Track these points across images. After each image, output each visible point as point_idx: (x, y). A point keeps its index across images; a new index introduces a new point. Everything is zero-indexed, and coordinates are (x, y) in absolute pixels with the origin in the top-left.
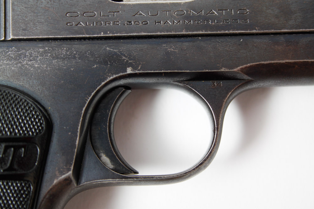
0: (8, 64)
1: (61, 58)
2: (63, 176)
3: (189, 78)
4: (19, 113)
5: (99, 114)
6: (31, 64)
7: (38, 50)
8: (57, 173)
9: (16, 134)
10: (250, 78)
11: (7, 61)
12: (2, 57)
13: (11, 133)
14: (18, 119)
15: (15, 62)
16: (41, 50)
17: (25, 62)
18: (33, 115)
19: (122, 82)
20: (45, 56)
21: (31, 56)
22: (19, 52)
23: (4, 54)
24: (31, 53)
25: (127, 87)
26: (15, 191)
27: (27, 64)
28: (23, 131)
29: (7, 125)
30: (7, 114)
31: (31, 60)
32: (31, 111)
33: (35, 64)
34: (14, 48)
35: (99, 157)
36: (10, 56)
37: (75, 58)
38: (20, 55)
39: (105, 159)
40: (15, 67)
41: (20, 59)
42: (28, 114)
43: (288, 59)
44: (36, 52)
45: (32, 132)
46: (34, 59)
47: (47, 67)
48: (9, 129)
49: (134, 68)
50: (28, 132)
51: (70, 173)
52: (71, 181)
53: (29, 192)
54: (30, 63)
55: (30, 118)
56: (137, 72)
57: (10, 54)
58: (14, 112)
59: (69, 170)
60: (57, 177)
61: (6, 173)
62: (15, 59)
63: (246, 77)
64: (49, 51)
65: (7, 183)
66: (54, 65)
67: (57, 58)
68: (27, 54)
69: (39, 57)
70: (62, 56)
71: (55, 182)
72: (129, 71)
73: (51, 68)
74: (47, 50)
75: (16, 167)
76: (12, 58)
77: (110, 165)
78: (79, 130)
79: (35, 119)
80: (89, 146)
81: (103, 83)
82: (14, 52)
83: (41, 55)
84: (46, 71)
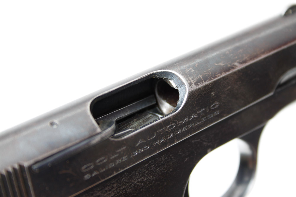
0: (124, 189)
6: (142, 180)
7: (145, 166)
11: (123, 187)
12: (119, 185)
15: (129, 185)
20: (151, 168)
21: (140, 174)
22: (130, 175)
23: (119, 182)
24: (140, 171)
27: (138, 182)
31: (141, 177)
33: (144, 179)
34: (126, 173)
36: (124, 182)
40: (130, 189)
41: (132, 180)
44: (143, 169)
46: (143, 175)
47: (153, 177)
57: (123, 180)
64: (153, 163)
66: (158, 173)
68: (137, 174)
69: (146, 172)
70: (162, 163)
72: (209, 152)
73: (156, 176)
74: (151, 163)
76: (127, 182)
82: (127, 176)
83: (147, 169)
84: (153, 180)
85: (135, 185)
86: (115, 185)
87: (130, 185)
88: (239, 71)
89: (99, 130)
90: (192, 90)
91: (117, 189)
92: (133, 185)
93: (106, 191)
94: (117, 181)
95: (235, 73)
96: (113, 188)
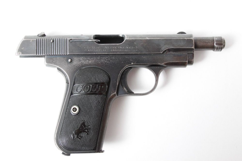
0: (98, 61)
1: (113, 60)
2: (114, 94)
3: (149, 66)
4: (102, 76)
5: (123, 76)
8: (112, 93)
9: (101, 82)
10: (167, 66)
13: (100, 81)
14: (101, 78)
16: (107, 57)
17: (102, 61)
18: (105, 76)
19: (130, 66)
25: (131, 68)
26: (101, 98)
28: (103, 81)
29: (98, 79)
30: (98, 76)
32: (105, 75)
35: (123, 88)
37: (117, 60)
38: (101, 59)
39: (125, 89)
42: (104, 76)
43: (178, 61)
44: (105, 58)
45: (105, 81)
46: (105, 60)
48: (99, 80)
49: (134, 63)
50: (104, 81)
51: (116, 92)
52: (116, 95)
53: (104, 98)
54: (104, 61)
55: (105, 77)
56: (134, 64)
58: (100, 76)
59: (115, 92)
60: (112, 94)
61: (98, 93)
62: (100, 60)
63: (165, 66)
64: (109, 58)
65: (99, 96)
67: (112, 60)
68: (103, 58)
71: (111, 95)
72: (132, 64)
73: (110, 62)
75: (101, 91)
77: (126, 91)
78: (118, 81)
79: (106, 78)
80: (120, 85)
81: (125, 67)
82: (99, 58)
83: (107, 59)
84: (108, 63)
85: (102, 62)
86: (95, 59)
87: (100, 61)
88: (147, 39)
89: (92, 39)
90: (127, 39)
91: (95, 60)
92: (101, 62)
93: (92, 59)
94: (96, 58)
95: (145, 40)
96: (94, 59)
